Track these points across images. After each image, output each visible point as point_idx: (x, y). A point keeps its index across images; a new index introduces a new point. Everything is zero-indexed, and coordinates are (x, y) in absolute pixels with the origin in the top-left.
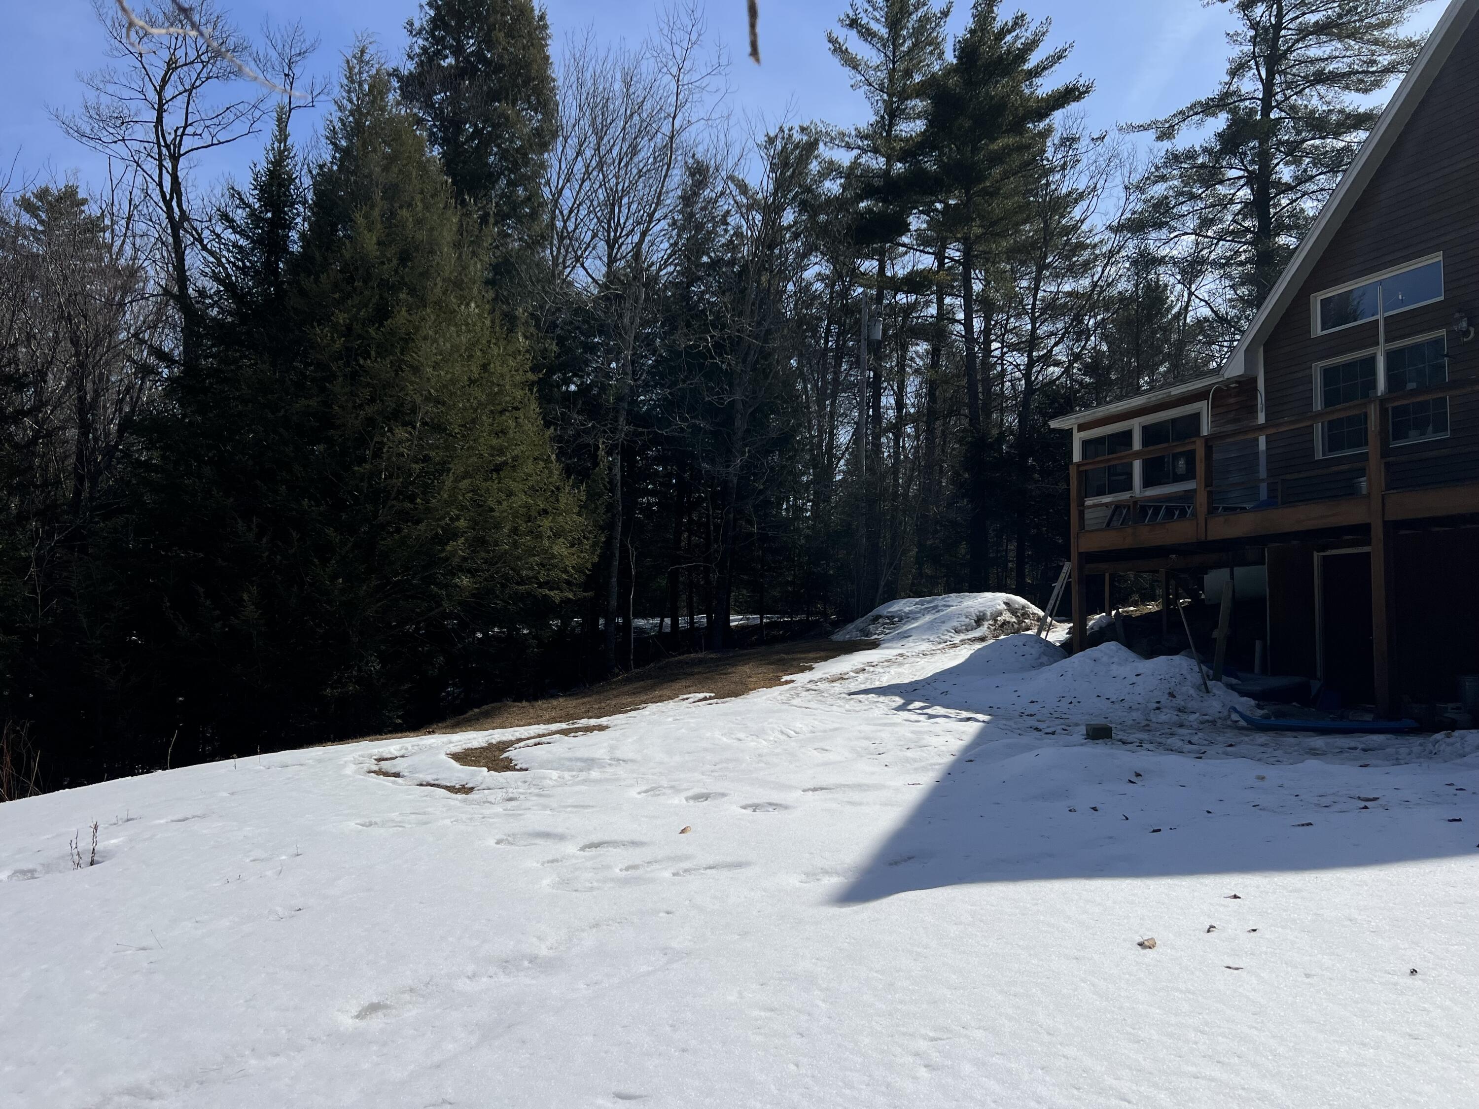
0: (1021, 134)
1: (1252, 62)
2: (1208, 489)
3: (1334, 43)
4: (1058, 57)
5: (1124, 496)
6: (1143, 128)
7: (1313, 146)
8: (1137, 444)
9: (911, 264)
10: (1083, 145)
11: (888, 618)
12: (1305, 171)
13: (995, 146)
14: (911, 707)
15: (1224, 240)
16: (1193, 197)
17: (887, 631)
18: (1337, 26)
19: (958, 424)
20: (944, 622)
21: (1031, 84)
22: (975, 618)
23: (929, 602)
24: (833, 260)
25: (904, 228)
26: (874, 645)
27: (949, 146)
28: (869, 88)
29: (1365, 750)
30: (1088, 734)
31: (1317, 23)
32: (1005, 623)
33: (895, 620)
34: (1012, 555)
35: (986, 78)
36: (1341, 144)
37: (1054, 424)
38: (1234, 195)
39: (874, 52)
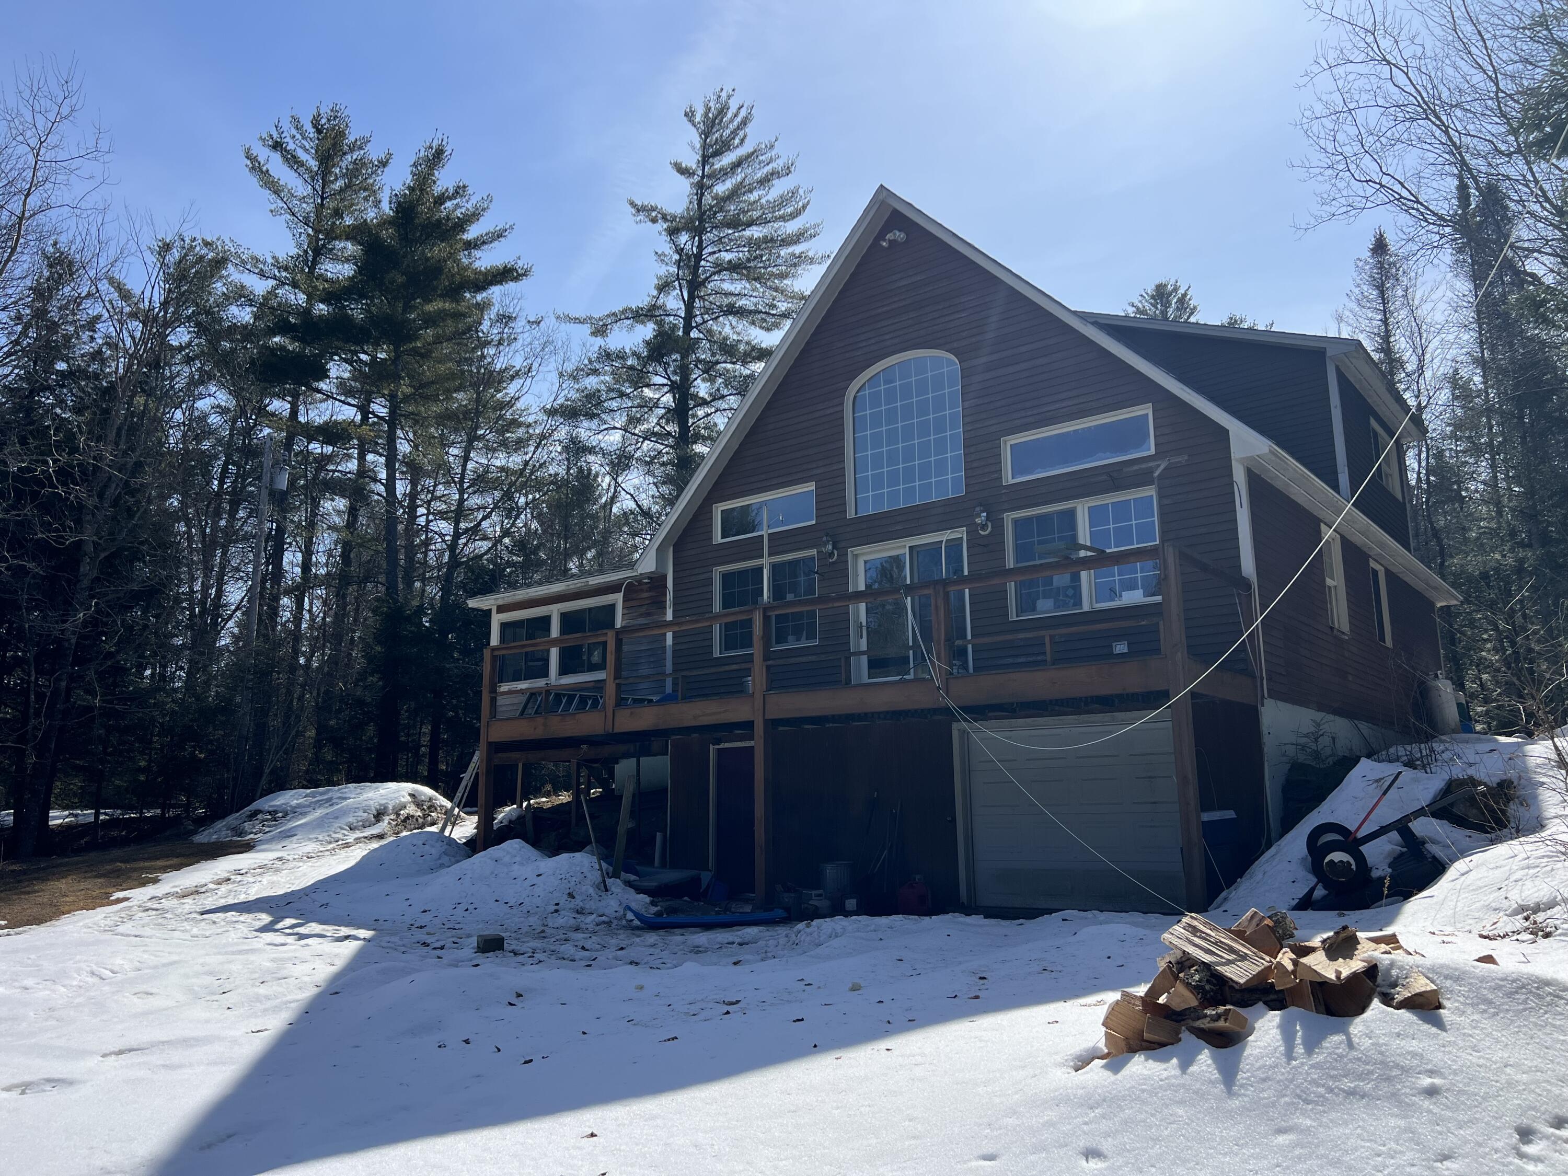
0: (457, 301)
1: (676, 283)
2: (617, 681)
3: (743, 282)
4: (499, 235)
5: (540, 683)
6: (579, 321)
7: (725, 368)
8: (555, 632)
9: (329, 413)
10: (519, 325)
11: (270, 813)
12: (718, 390)
13: (430, 308)
14: (279, 926)
15: (649, 440)
16: (622, 395)
17: (267, 829)
18: (746, 268)
19: (375, 591)
20: (337, 818)
21: (470, 254)
22: (375, 812)
23: (322, 794)
24: (236, 394)
25: (323, 374)
26: (247, 847)
27: (379, 298)
28: (292, 218)
29: (741, 944)
30: (478, 947)
31: (730, 261)
32: (408, 817)
33: (275, 815)
34: (425, 740)
35: (424, 237)
36: (748, 372)
37: (472, 603)
38: (659, 399)
39: (300, 181)
